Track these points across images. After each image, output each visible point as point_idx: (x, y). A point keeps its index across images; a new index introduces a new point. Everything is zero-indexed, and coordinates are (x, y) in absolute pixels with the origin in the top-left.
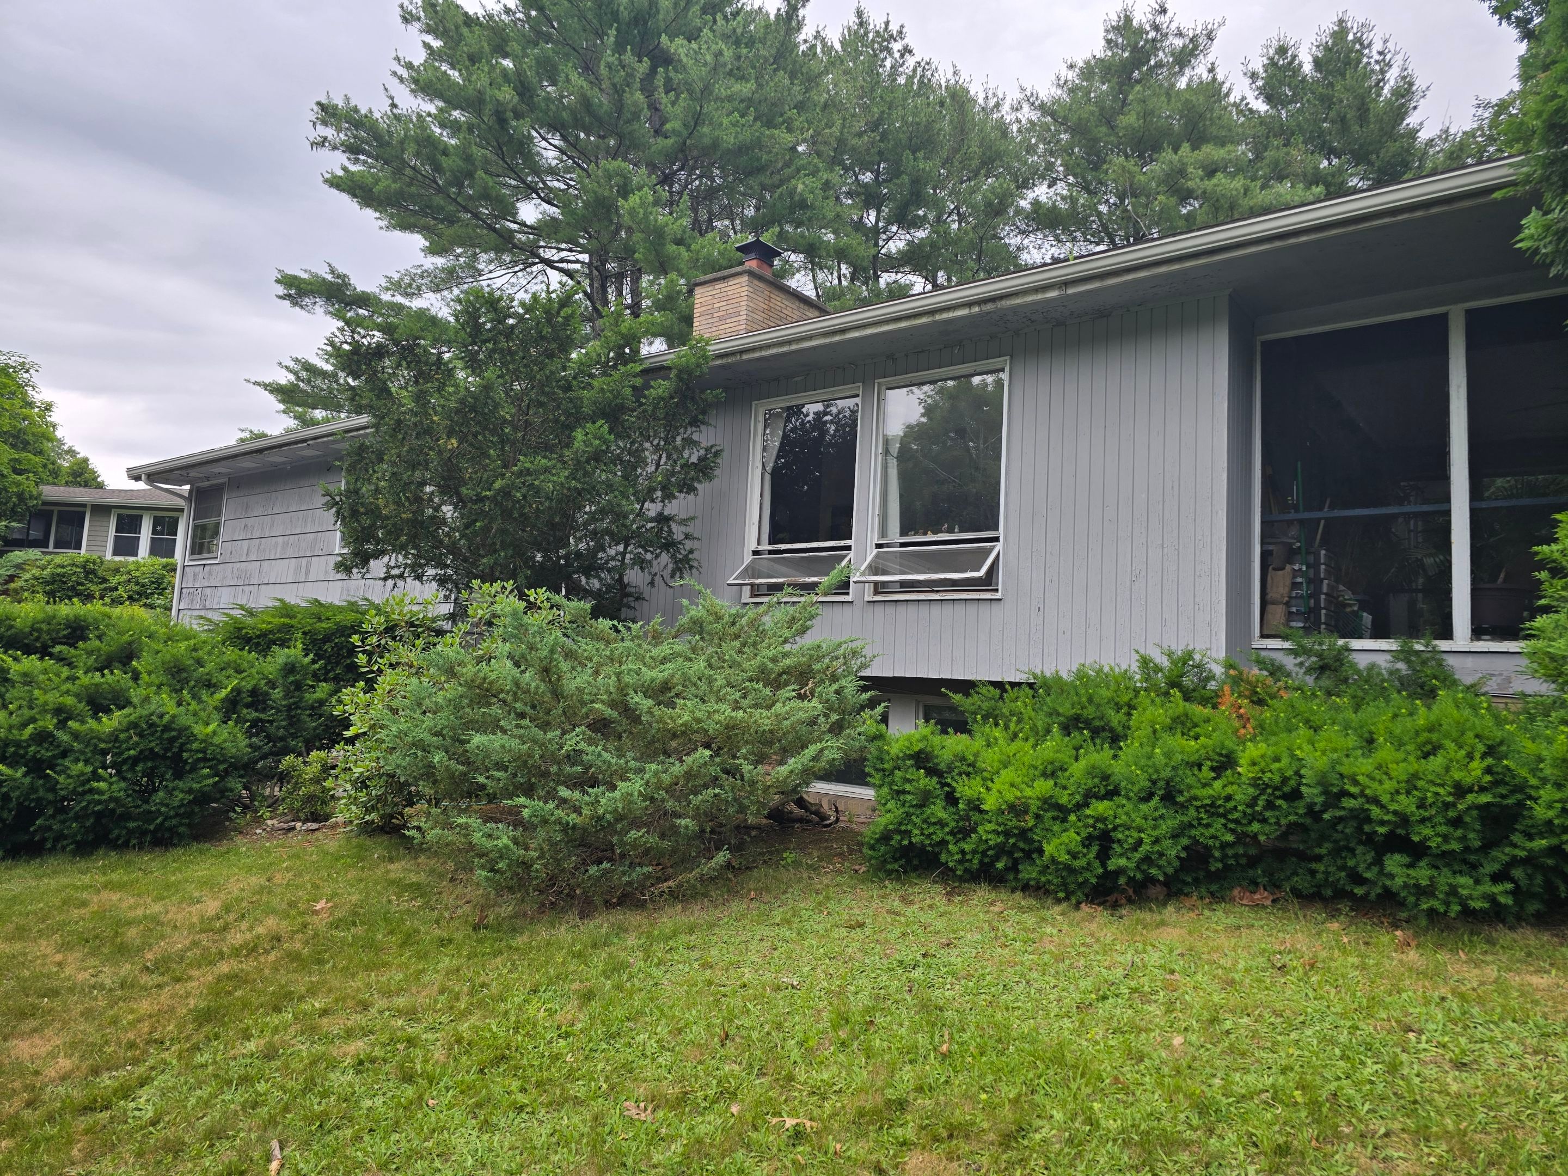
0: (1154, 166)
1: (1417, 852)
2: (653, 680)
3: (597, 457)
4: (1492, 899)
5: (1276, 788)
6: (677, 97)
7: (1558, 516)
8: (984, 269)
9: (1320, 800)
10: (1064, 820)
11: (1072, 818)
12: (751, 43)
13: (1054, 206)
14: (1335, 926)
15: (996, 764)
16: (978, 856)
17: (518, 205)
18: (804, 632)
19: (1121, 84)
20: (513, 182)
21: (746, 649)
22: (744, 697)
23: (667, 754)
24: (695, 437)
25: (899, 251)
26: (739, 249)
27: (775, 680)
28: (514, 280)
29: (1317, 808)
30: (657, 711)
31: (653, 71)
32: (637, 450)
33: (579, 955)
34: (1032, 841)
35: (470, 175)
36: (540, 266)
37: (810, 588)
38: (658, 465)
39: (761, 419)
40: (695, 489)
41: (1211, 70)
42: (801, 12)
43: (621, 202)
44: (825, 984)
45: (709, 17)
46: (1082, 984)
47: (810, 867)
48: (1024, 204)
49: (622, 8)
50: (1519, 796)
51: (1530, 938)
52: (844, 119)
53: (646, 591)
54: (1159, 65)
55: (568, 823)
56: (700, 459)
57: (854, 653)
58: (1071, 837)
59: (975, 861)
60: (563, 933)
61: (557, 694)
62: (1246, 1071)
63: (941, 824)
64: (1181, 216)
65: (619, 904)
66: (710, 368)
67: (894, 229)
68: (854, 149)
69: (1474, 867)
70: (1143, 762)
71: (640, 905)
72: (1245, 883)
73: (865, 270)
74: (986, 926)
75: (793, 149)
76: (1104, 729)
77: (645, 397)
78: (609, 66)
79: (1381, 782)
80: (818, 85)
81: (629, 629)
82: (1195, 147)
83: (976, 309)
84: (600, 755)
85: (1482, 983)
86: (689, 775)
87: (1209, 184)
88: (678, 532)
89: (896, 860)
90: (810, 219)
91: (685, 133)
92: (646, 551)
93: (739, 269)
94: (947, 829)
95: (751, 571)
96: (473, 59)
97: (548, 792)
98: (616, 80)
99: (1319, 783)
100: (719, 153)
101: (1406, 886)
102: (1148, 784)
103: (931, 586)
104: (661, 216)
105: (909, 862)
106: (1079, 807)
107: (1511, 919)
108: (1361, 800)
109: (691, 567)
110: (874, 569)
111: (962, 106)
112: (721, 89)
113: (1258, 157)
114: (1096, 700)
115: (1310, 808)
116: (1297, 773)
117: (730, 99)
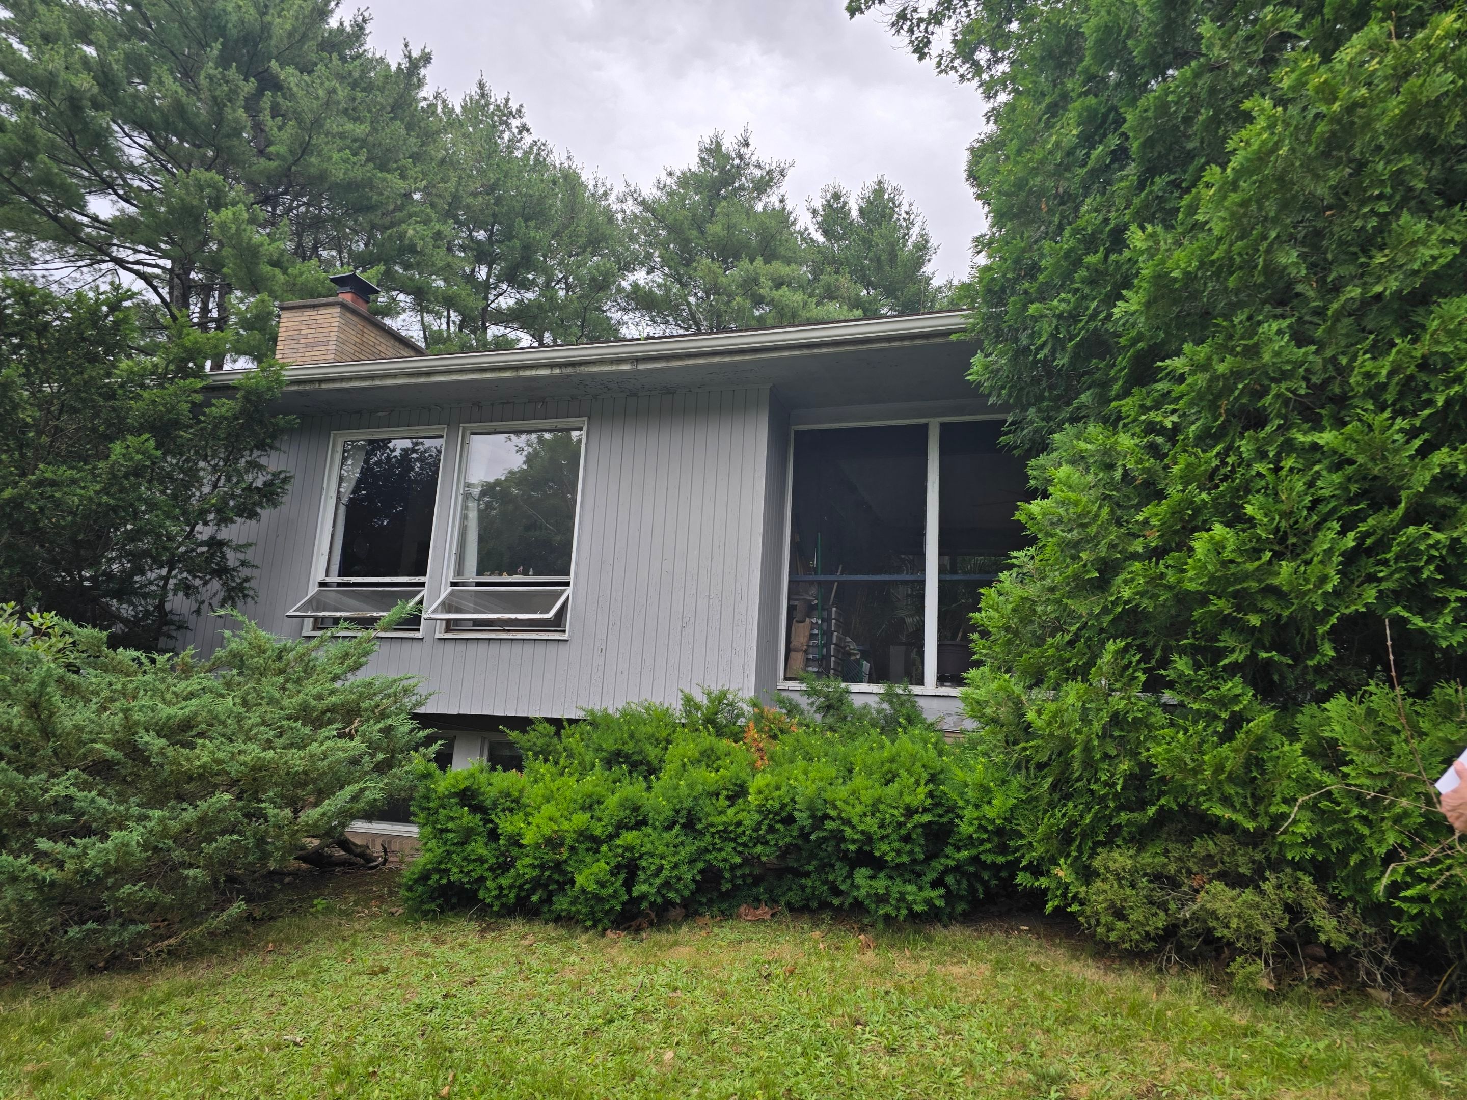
0: (735, 271)
1: (877, 865)
2: (169, 718)
3: (137, 472)
4: (929, 902)
5: (776, 814)
6: (284, 124)
7: (982, 591)
8: (587, 336)
9: (808, 823)
10: (597, 851)
11: (604, 848)
12: (369, 88)
13: (651, 291)
14: (816, 934)
15: (539, 799)
16: (515, 891)
17: (88, 197)
18: (357, 669)
19: (711, 198)
20: (86, 174)
21: (288, 686)
22: (280, 736)
23: (180, 798)
24: (263, 461)
25: (509, 308)
26: (333, 280)
27: (318, 718)
28: (77, 275)
29: (807, 830)
30: (170, 752)
31: (259, 93)
32: (190, 469)
33: (42, 1031)
34: (564, 873)
35: (31, 157)
36: (111, 265)
37: (367, 623)
38: (215, 486)
39: (339, 449)
40: (256, 514)
41: (782, 201)
42: (423, 72)
43: (211, 214)
44: (333, 1037)
45: (325, 54)
46: (592, 1010)
47: (343, 913)
48: (624, 284)
49: (230, 25)
50: (951, 815)
51: (958, 933)
52: (460, 178)
53: (192, 620)
54: (742, 188)
55: (44, 879)
56: (265, 484)
57: (406, 691)
58: (601, 867)
59: (512, 896)
60: (27, 1007)
61: (47, 733)
62: (722, 1077)
63: (481, 860)
64: (754, 317)
65: (106, 968)
66: (283, 393)
67: (505, 286)
68: (468, 207)
69: (919, 875)
70: (671, 793)
71: (133, 968)
72: (750, 900)
73: (474, 320)
74: (513, 960)
75: (408, 195)
76: (642, 763)
77: (204, 414)
78: (210, 78)
79: (853, 806)
80: (435, 141)
81: (153, 661)
82: (767, 261)
83: (557, 371)
84: (93, 801)
85: (918, 976)
86: (202, 821)
87: (776, 294)
88: (232, 558)
89: (432, 899)
90: (418, 264)
91: (291, 159)
92: (195, 577)
93: (331, 300)
94: (486, 866)
95: (316, 603)
96: (47, 38)
97: (24, 845)
98: (218, 93)
99: (809, 809)
100: (326, 186)
101: (868, 895)
102: (672, 813)
103: (504, 625)
104: (259, 236)
105: (447, 901)
106: (611, 837)
107: (945, 919)
108: (838, 822)
109: (245, 596)
110: (447, 606)
111: (573, 188)
112: (333, 124)
113: (816, 279)
114: (637, 736)
115: (802, 828)
116: (793, 800)
117: (342, 136)
